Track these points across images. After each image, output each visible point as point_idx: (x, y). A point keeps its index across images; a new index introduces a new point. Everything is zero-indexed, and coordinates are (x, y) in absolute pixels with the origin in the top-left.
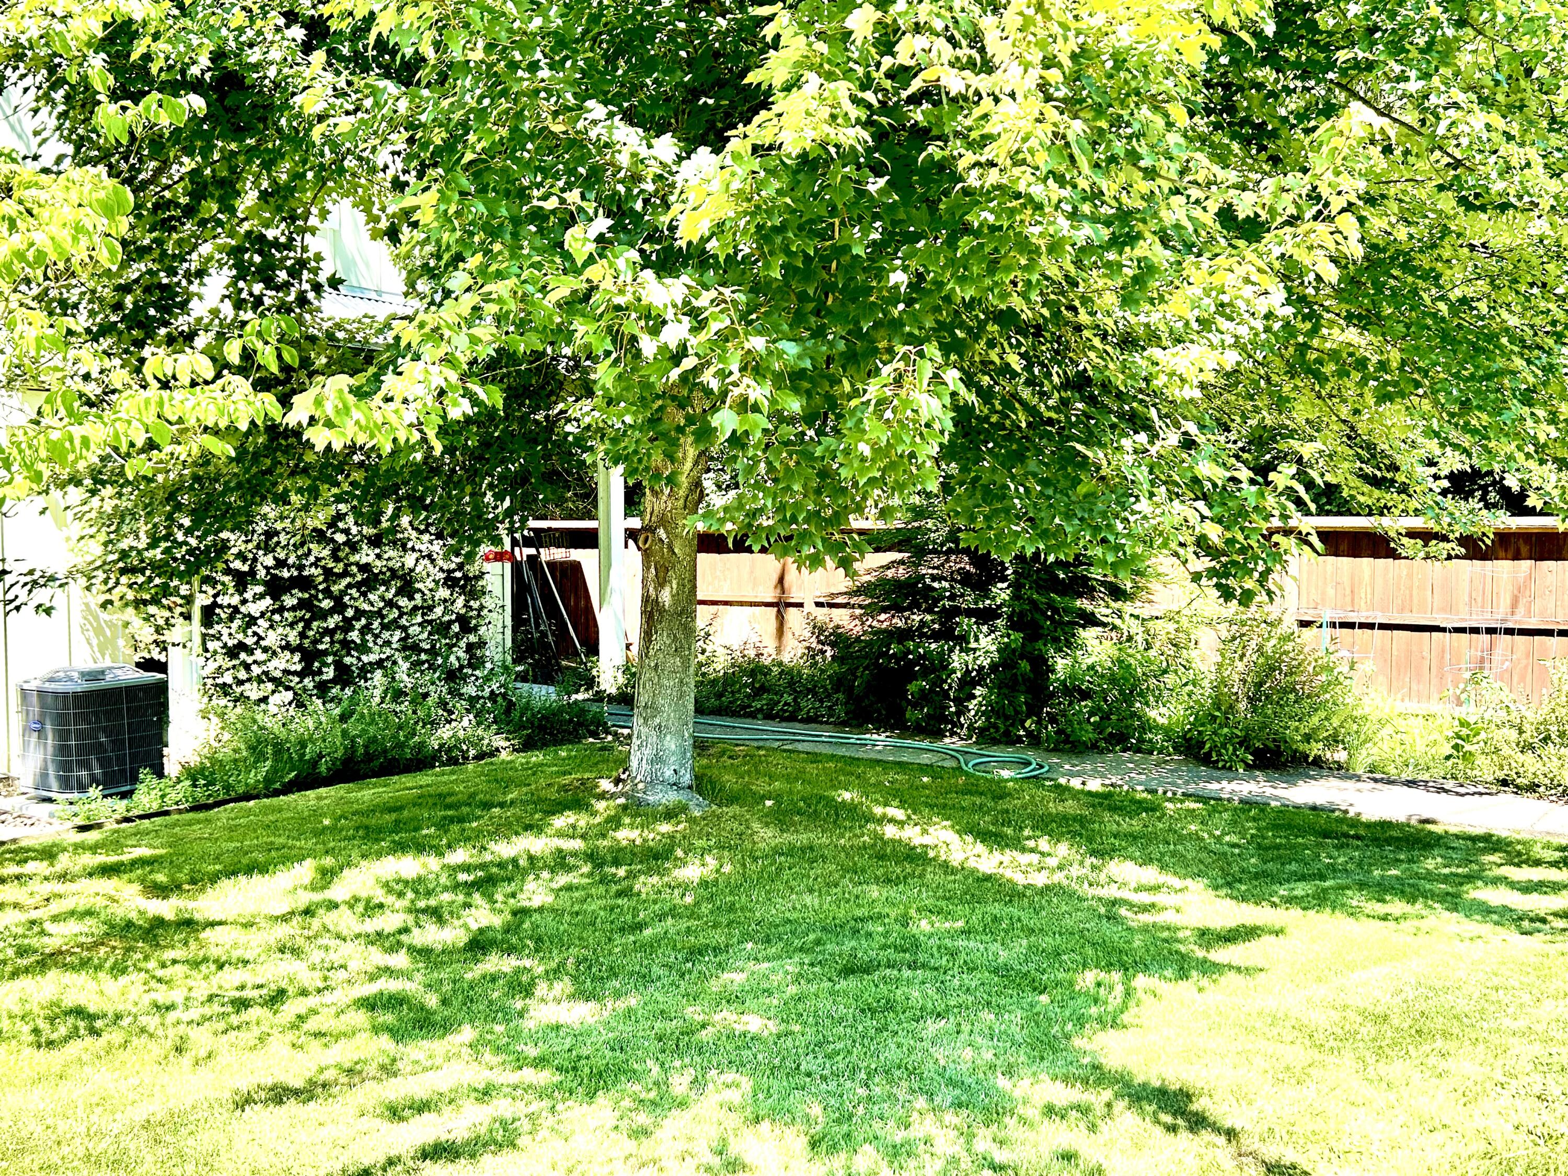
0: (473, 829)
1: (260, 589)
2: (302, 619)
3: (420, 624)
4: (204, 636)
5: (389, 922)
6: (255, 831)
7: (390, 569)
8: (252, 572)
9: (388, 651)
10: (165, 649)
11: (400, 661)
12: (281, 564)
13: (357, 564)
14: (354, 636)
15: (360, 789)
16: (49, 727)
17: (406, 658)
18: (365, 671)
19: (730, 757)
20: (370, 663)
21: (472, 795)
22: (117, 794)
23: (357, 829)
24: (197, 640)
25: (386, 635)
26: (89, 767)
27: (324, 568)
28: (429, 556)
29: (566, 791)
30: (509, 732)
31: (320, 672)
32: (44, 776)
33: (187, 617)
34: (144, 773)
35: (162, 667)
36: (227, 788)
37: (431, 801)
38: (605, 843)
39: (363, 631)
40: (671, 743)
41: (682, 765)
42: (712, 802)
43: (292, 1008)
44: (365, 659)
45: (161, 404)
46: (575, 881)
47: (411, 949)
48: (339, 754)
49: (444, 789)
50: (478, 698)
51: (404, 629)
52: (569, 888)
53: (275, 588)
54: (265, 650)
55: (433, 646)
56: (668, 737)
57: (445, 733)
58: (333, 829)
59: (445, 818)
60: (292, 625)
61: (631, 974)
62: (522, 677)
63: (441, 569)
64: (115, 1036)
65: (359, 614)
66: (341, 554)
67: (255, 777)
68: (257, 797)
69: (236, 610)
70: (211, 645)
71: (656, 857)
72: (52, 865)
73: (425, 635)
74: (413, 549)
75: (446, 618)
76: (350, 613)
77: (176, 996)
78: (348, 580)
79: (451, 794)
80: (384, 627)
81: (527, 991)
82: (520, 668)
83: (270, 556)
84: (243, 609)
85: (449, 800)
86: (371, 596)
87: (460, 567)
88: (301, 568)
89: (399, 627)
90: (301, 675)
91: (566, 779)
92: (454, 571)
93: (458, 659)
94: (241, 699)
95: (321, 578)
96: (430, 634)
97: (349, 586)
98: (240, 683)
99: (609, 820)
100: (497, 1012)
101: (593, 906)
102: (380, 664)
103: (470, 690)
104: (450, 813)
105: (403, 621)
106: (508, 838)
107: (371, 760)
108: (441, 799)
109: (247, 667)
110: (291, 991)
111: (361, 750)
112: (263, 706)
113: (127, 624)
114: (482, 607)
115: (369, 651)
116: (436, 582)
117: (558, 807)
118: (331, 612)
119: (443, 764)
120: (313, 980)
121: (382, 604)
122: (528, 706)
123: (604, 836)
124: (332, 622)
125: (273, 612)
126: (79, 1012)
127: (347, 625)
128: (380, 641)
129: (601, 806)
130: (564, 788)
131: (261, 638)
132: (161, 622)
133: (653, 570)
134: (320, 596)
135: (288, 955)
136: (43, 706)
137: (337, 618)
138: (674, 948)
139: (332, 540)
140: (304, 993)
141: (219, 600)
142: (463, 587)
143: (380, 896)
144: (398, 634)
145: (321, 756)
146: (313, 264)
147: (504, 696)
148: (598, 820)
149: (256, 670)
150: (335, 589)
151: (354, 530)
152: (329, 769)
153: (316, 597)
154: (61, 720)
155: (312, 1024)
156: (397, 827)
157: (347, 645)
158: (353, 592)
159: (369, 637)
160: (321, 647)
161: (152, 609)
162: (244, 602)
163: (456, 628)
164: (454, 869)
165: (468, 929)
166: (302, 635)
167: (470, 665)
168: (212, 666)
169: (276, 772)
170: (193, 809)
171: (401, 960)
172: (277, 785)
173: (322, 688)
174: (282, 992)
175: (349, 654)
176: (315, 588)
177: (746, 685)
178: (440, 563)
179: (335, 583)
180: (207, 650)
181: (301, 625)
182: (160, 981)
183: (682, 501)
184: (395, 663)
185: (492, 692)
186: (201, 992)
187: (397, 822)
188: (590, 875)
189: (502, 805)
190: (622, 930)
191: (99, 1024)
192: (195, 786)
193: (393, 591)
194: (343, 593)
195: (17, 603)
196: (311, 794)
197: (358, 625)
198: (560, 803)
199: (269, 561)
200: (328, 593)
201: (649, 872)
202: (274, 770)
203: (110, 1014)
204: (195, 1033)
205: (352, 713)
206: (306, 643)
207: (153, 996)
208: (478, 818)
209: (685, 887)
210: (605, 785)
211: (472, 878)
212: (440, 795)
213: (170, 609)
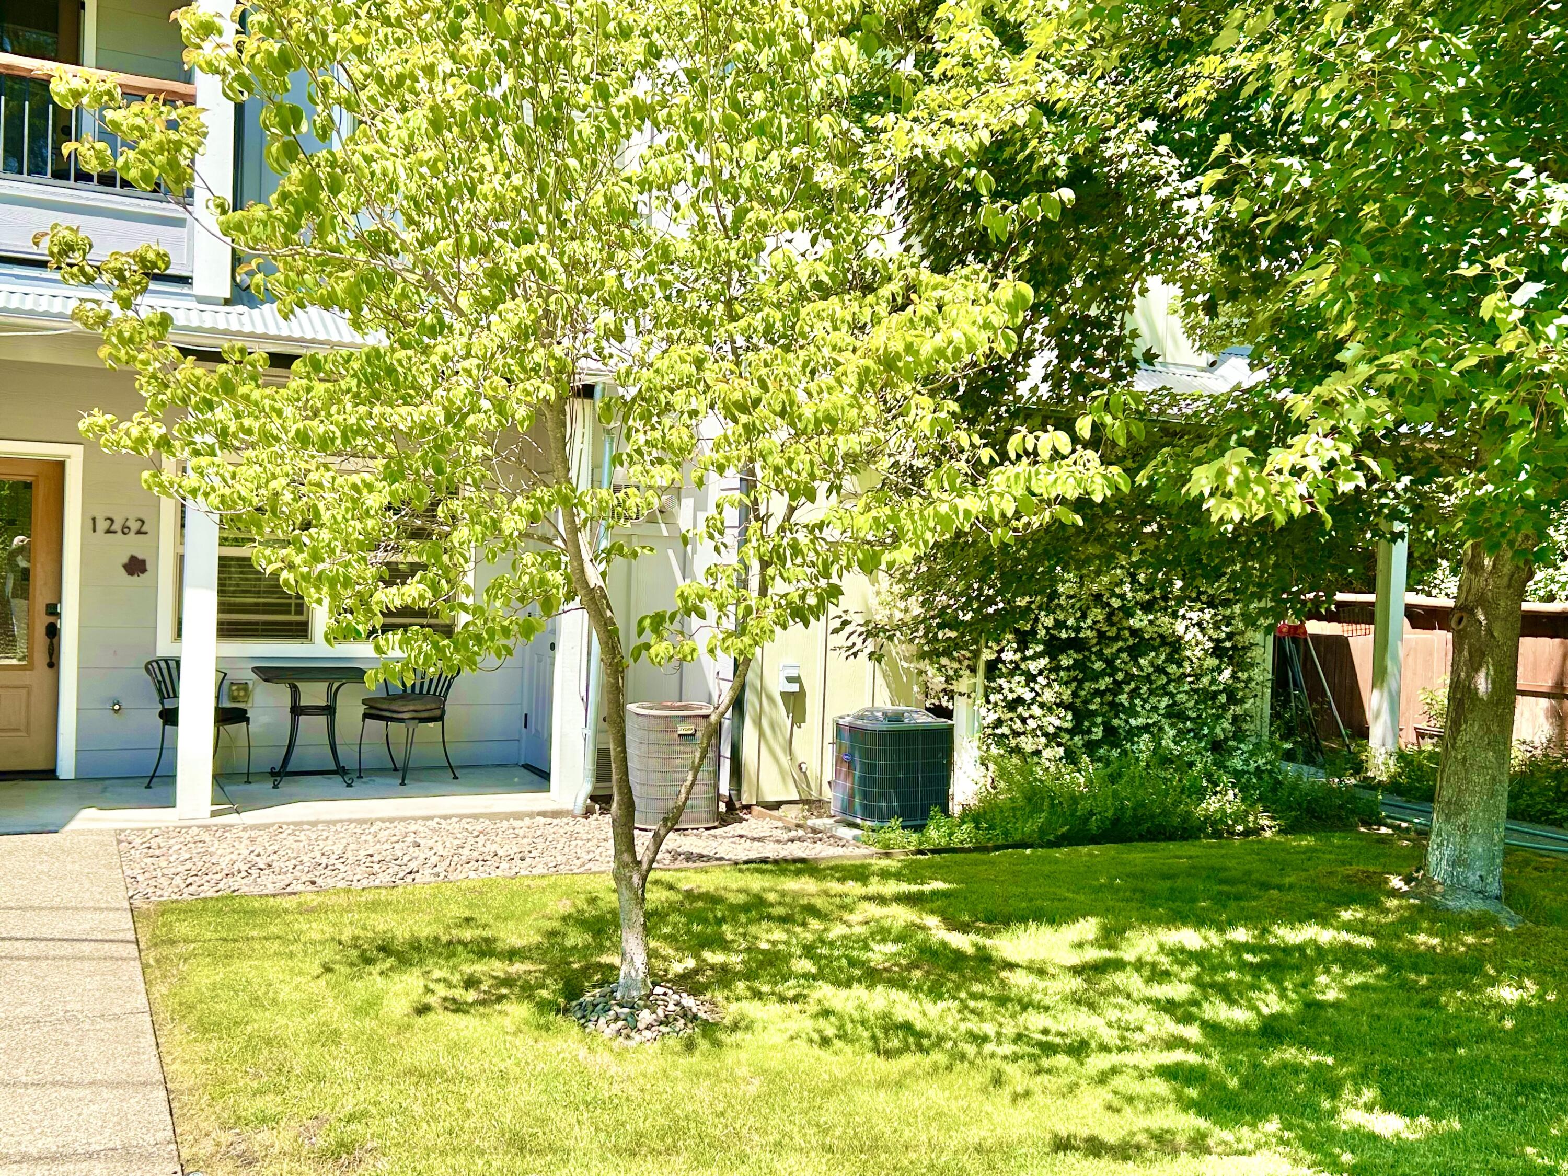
0: (1253, 909)
1: (1040, 648)
2: (1075, 679)
3: (1186, 692)
4: (986, 688)
5: (1179, 991)
6: (1037, 879)
7: (1161, 636)
8: (1034, 632)
9: (1155, 717)
10: (952, 698)
11: (1166, 727)
12: (1060, 625)
13: (1130, 628)
14: (1123, 698)
15: (1130, 851)
16: (857, 759)
17: (1172, 725)
18: (1133, 734)
19: (1535, 869)
20: (1137, 727)
21: (1248, 873)
22: (911, 827)
23: (1134, 891)
24: (980, 691)
25: (1153, 700)
26: (888, 800)
27: (1098, 631)
28: (1199, 624)
29: (1351, 882)
30: (1275, 811)
31: (1089, 732)
32: (851, 802)
33: (973, 670)
34: (934, 810)
35: (948, 714)
36: (1006, 833)
37: (1204, 874)
38: (1400, 945)
39: (1134, 693)
40: (1478, 847)
41: (1489, 872)
42: (1526, 917)
43: (1097, 1062)
44: (1133, 722)
45: (1029, 479)
46: (1372, 981)
47: (1205, 1024)
48: (1110, 814)
49: (1213, 862)
50: (1244, 772)
51: (1172, 695)
52: (1364, 987)
53: (1054, 647)
54: (1042, 706)
55: (1199, 716)
56: (1475, 840)
57: (1212, 804)
58: (1110, 887)
59: (1220, 893)
60: (1066, 683)
61: (1453, 1096)
62: (1289, 756)
63: (1210, 639)
64: (940, 1057)
65: (1129, 677)
66: (1115, 619)
67: (1031, 826)
68: (1031, 846)
69: (1017, 667)
70: (992, 698)
71: (1463, 970)
72: (865, 885)
73: (1192, 703)
74: (1184, 617)
75: (1213, 688)
76: (1120, 676)
77: (989, 1029)
78: (1120, 644)
79: (1225, 869)
80: (1151, 692)
81: (1334, 1091)
82: (1288, 746)
83: (1051, 617)
84: (1023, 666)
85: (1222, 875)
86: (1142, 661)
87: (1230, 636)
88: (1078, 629)
89: (1167, 694)
90: (1072, 732)
91: (1350, 870)
92: (1224, 641)
93: (1223, 730)
94: (1017, 750)
95: (1095, 641)
96: (1197, 703)
97: (1120, 650)
98: (1016, 734)
99: (1402, 921)
100: (1308, 1108)
101: (1397, 1012)
102: (1146, 728)
103: (1237, 763)
104: (1225, 888)
105: (1171, 688)
106: (1292, 924)
107: (1139, 824)
108: (1215, 874)
109: (1024, 721)
110: (1093, 1045)
111: (1130, 813)
112: (1036, 759)
113: (921, 672)
114: (1250, 679)
115: (1136, 715)
116: (1205, 651)
117: (1347, 901)
118: (1103, 674)
119: (1208, 836)
120: (1111, 1036)
121: (1151, 670)
122: (1294, 787)
123: (1399, 938)
124: (1103, 684)
125: (1050, 670)
126: (907, 1027)
127: (1118, 687)
128: (1148, 706)
129: (1392, 903)
130: (1348, 879)
131: (1038, 694)
132: (951, 673)
133: (1466, 653)
134: (1093, 658)
135: (1084, 1009)
136: (852, 739)
137: (1108, 680)
138: (1500, 1076)
139: (1108, 605)
140: (1104, 1048)
141: (1003, 656)
142: (1231, 658)
143: (1165, 962)
144: (1165, 701)
145: (1091, 813)
146: (1128, 341)
147: (1270, 772)
148: (1391, 918)
149: (1032, 724)
150: (1107, 652)
151: (1129, 595)
152: (1098, 828)
153: (1089, 660)
154: (867, 754)
155: (1117, 1082)
156: (1173, 894)
157: (1115, 707)
158: (1125, 655)
159: (1137, 701)
160: (1093, 707)
161: (944, 661)
162: (1024, 659)
163: (1223, 698)
164: (1238, 948)
165: (1259, 1013)
166: (1075, 695)
167: (1235, 738)
168: (992, 717)
169: (1050, 823)
170: (975, 849)
171: (1193, 1033)
172: (1051, 837)
173: (1091, 747)
174: (1084, 1044)
175: (1116, 716)
176: (1089, 649)
177: (1548, 788)
178: (1211, 632)
179: (1107, 646)
180: (988, 702)
181: (1074, 684)
182: (972, 1012)
183: (1506, 580)
184: (1161, 729)
185: (1258, 767)
186: (1010, 1030)
187: (1172, 890)
188: (1387, 977)
189: (1280, 888)
190: (1432, 1044)
191: (925, 1042)
192: (977, 828)
193: (1163, 657)
194: (1116, 656)
195: (855, 650)
196: (1084, 850)
197: (1127, 689)
198: (1345, 895)
199: (1049, 622)
200: (1100, 655)
201: (1457, 986)
202: (1049, 822)
203: (934, 1034)
204: (1011, 1069)
205: (1120, 775)
206: (1078, 702)
207: (969, 1025)
208: (1255, 898)
209: (1503, 1010)
210: (1396, 882)
211: (1256, 960)
212: (1213, 868)
213: (960, 662)
